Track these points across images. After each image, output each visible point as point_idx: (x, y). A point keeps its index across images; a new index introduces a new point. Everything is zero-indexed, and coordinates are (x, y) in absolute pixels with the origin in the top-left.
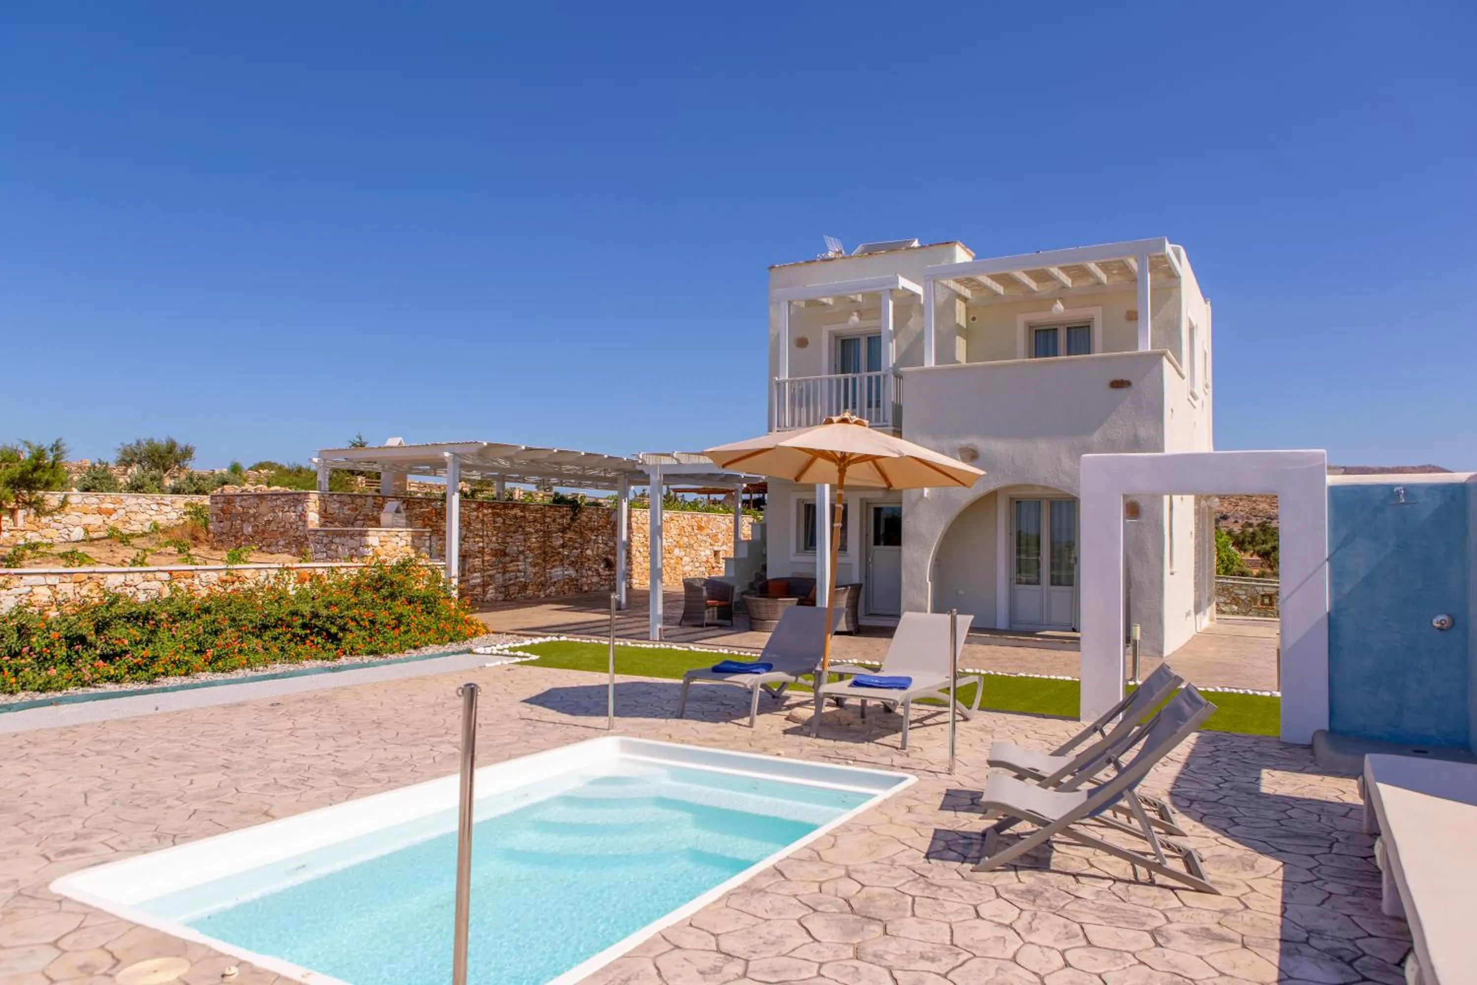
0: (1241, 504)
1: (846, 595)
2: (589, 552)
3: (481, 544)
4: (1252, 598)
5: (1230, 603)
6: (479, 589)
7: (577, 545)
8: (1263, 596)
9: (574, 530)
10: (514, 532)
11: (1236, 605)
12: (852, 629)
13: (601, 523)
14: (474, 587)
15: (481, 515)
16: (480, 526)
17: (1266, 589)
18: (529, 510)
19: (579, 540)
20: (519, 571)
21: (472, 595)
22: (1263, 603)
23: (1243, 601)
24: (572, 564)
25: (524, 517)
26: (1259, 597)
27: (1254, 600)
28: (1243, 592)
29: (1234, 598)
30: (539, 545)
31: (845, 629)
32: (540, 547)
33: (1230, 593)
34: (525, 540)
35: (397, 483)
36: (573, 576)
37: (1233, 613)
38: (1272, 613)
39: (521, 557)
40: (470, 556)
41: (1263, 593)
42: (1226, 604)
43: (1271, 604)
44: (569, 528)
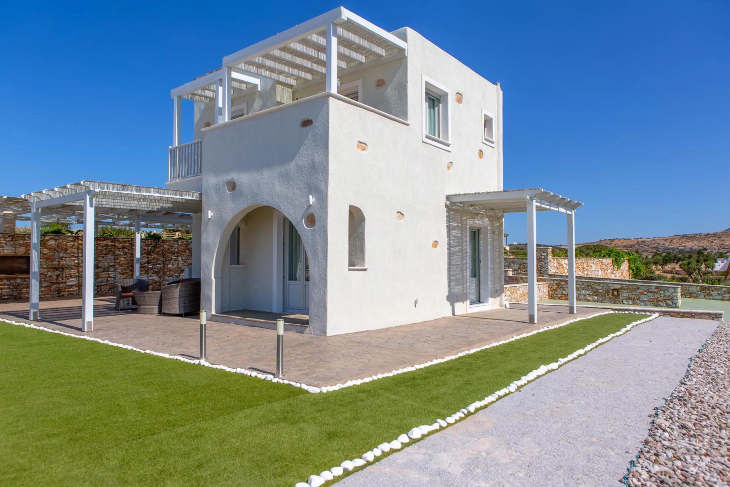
0: (715, 242)
1: (178, 289)
2: (170, 266)
3: (76, 261)
4: (606, 291)
5: (593, 295)
6: (76, 288)
7: (160, 262)
8: (613, 290)
9: (157, 253)
10: (105, 254)
11: (596, 296)
12: (182, 312)
13: (180, 249)
14: (71, 286)
15: (76, 244)
16: (75, 251)
17: (615, 286)
18: (119, 241)
19: (161, 259)
20: (110, 277)
21: (69, 291)
22: (613, 295)
23: (600, 293)
24: (156, 273)
25: (115, 245)
26: (611, 291)
27: (607, 292)
28: (601, 288)
29: (595, 292)
30: (127, 262)
31: (178, 312)
32: (128, 264)
33: (592, 288)
34: (115, 259)
35: (7, 225)
36: (157, 280)
37: (594, 301)
38: (618, 301)
39: (112, 269)
40: (67, 268)
41: (613, 288)
42: (590, 295)
43: (618, 295)
44: (153, 252)
